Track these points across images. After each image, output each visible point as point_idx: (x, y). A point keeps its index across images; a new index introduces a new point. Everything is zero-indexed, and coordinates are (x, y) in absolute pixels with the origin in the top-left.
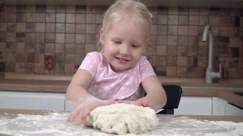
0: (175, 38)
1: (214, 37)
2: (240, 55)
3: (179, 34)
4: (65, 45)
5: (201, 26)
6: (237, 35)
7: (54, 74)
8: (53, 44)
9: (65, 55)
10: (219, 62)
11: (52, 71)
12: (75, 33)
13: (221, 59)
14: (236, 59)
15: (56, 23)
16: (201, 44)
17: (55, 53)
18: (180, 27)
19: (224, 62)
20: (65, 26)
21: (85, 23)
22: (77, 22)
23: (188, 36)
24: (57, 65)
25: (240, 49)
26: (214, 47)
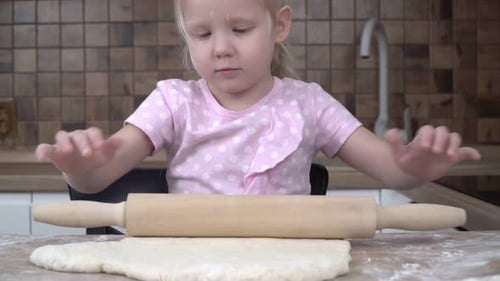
0: (301, 50)
1: (389, 45)
2: (455, 87)
3: (310, 41)
4: (37, 77)
5: (361, 20)
6: (446, 40)
7: (13, 148)
8: (10, 76)
9: (38, 102)
10: (405, 106)
11: (9, 141)
12: (61, 48)
13: (409, 99)
14: (447, 96)
15: (13, 24)
16: (361, 64)
17: (13, 96)
18: (310, 24)
19: (419, 105)
20: (37, 31)
21: (84, 23)
22: (63, 20)
23: (331, 45)
24: (21, 125)
25: (455, 73)
26: (391, 69)
